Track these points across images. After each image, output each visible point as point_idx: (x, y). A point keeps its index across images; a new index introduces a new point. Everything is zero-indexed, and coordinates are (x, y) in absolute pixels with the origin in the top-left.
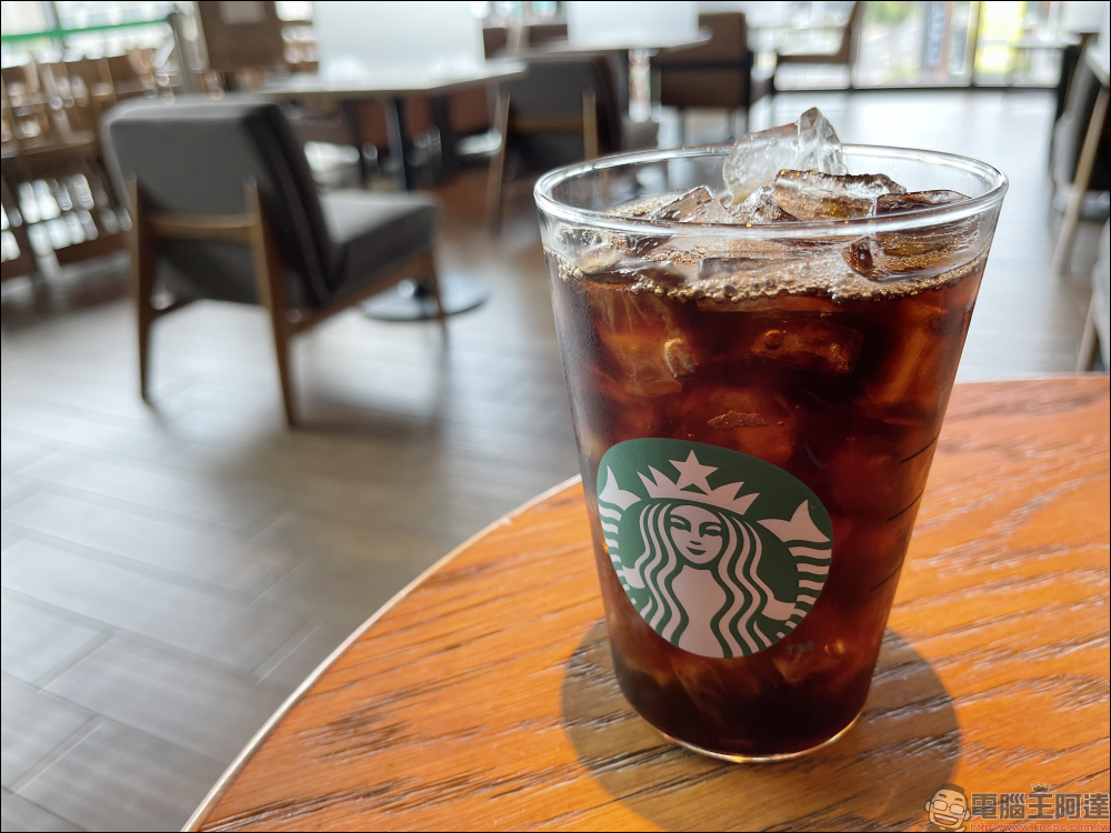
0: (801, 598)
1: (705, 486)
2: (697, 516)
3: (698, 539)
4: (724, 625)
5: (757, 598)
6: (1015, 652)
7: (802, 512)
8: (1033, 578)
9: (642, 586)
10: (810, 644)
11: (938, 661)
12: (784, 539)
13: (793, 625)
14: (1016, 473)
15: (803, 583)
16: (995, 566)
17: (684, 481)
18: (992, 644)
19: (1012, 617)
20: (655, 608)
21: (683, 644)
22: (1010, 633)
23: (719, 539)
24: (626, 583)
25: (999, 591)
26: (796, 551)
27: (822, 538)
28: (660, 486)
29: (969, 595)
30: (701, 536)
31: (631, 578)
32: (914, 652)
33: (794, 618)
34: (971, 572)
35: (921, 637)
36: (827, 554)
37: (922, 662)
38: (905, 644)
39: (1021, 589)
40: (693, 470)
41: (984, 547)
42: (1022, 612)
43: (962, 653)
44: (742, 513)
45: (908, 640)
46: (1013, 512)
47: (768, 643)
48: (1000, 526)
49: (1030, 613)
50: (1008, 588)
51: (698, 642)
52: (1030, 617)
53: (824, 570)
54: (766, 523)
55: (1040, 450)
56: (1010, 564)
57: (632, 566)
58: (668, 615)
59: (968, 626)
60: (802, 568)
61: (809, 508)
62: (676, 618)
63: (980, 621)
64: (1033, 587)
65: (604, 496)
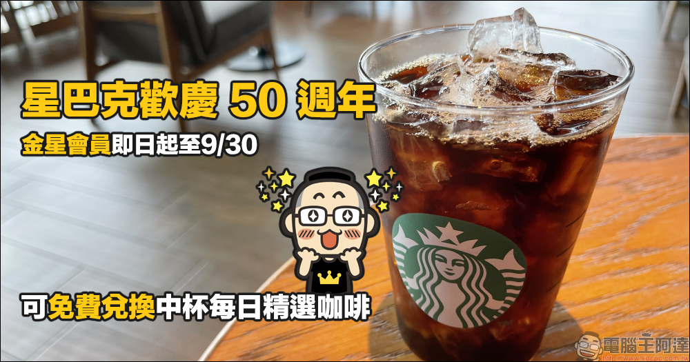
0: (507, 298)
1: (456, 241)
2: (451, 256)
3: (450, 267)
4: (464, 312)
5: (482, 299)
6: (625, 315)
7: (510, 255)
8: (638, 268)
9: (417, 288)
10: (511, 321)
11: (582, 320)
12: (499, 269)
13: (502, 312)
14: (631, 201)
15: (509, 291)
16: (616, 261)
17: (443, 237)
18: (612, 310)
19: (625, 293)
20: (424, 300)
21: (440, 319)
22: (623, 303)
23: (463, 269)
24: (408, 285)
25: (617, 277)
26: (505, 275)
27: (521, 268)
28: (429, 239)
29: (601, 279)
30: (453, 266)
31: (411, 283)
32: (568, 315)
33: (503, 308)
34: (603, 264)
35: (572, 305)
36: (523, 276)
37: (573, 320)
38: (563, 309)
39: (631, 275)
40: (449, 232)
41: (610, 248)
42: (631, 290)
43: (596, 315)
44: (476, 255)
45: (565, 307)
46: (629, 226)
47: (488, 321)
48: (621, 235)
49: (635, 290)
50: (623, 274)
51: (449, 319)
52: (636, 293)
53: (521, 284)
54: (490, 261)
55: (646, 185)
56: (626, 259)
57: (412, 277)
58: (432, 304)
59: (600, 298)
60: (508, 283)
61: (514, 254)
62: (436, 306)
63: (605, 296)
64: (638, 273)
65: (396, 239)
